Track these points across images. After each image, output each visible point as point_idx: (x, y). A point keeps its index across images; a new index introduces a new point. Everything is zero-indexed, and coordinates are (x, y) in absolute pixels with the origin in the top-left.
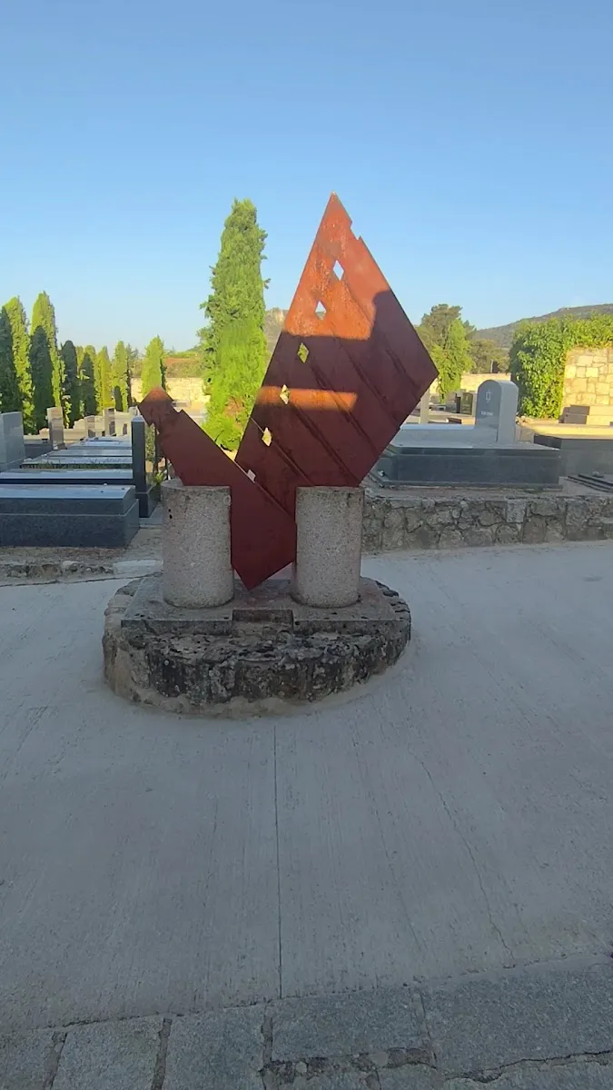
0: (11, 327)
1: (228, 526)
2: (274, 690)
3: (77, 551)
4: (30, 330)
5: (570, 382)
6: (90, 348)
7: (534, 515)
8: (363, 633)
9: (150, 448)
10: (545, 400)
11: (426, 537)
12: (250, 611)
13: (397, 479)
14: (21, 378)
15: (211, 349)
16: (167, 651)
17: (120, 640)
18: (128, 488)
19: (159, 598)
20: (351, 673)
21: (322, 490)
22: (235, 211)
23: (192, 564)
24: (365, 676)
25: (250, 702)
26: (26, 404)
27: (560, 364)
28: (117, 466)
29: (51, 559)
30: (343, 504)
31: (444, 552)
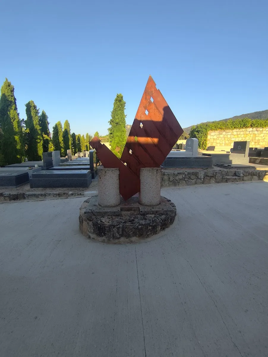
0: (58, 129)
1: (118, 181)
2: (135, 234)
3: (74, 189)
4: (63, 130)
5: (209, 140)
6: (79, 135)
7: (206, 176)
8: (162, 214)
9: (95, 159)
10: (202, 145)
11: (175, 183)
12: (126, 208)
13: (166, 166)
14: (61, 143)
15: (111, 133)
16: (99, 222)
17: (84, 218)
18: (88, 171)
19: (97, 204)
20: (159, 228)
21: (148, 169)
22: (117, 97)
23: (107, 193)
24: (164, 229)
25: (127, 239)
26: (62, 149)
27: (206, 135)
28: (86, 165)
29: (66, 191)
30: (155, 173)
31: (181, 187)
